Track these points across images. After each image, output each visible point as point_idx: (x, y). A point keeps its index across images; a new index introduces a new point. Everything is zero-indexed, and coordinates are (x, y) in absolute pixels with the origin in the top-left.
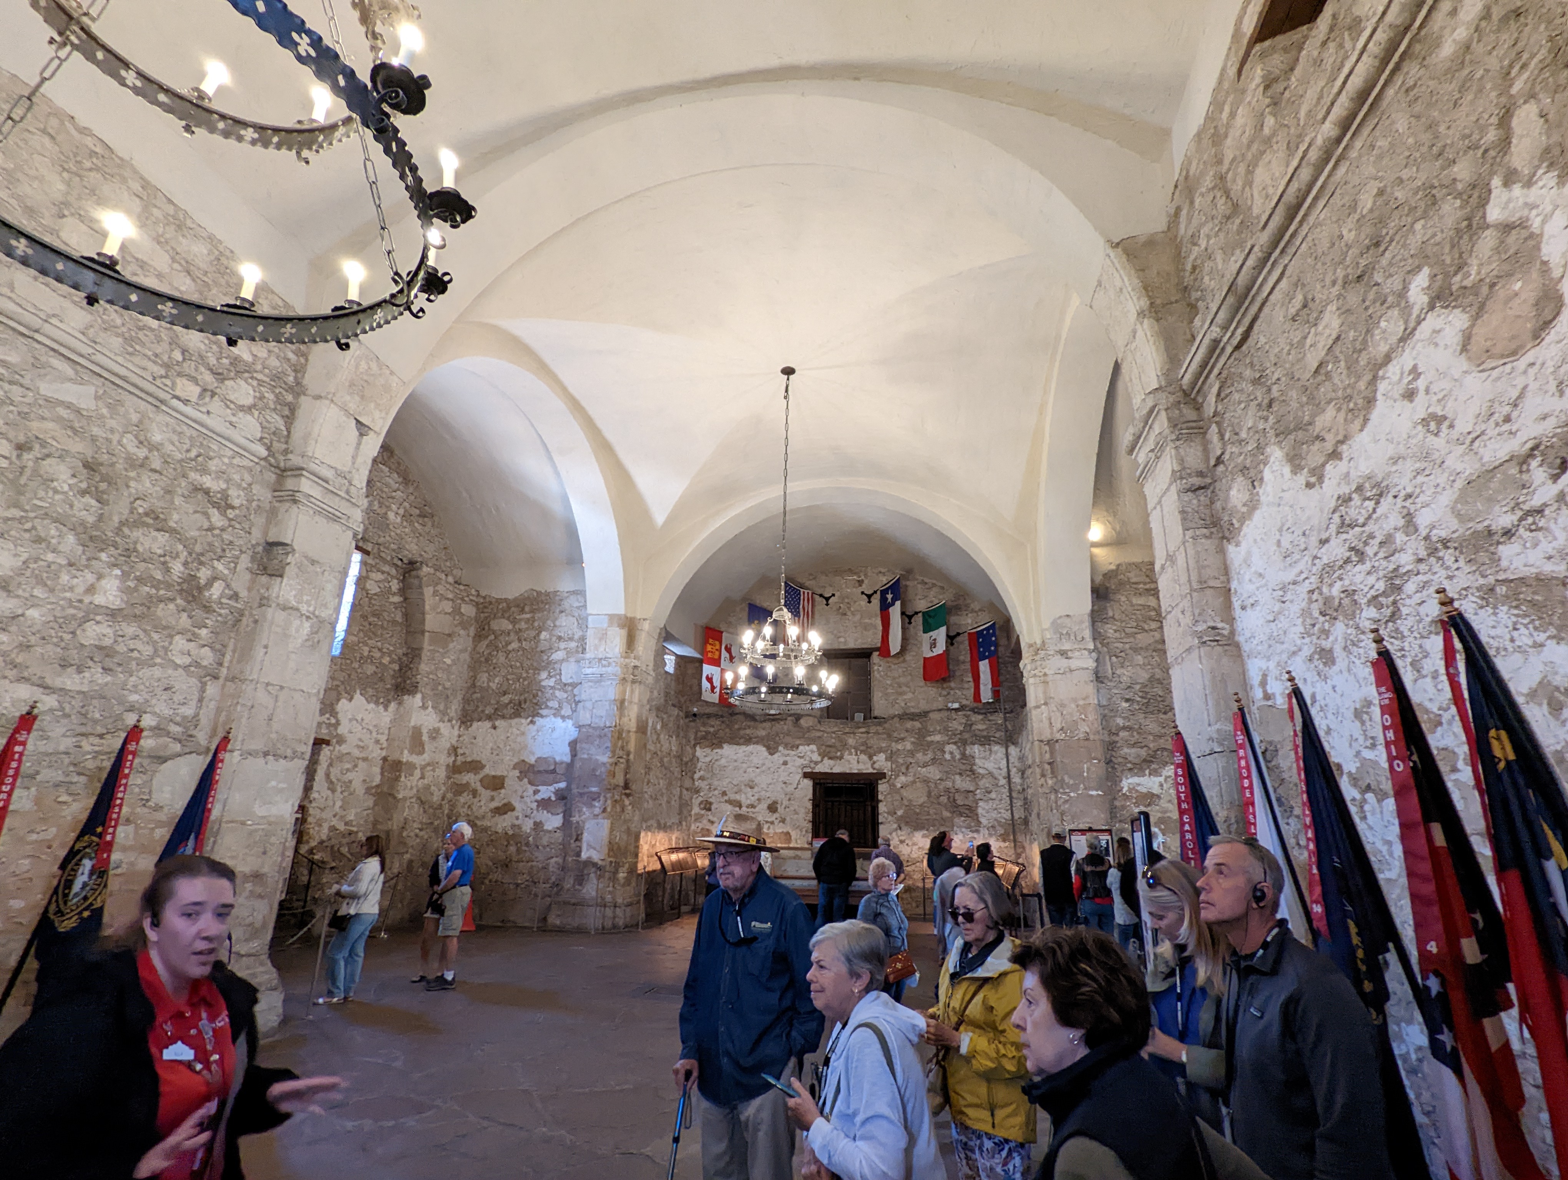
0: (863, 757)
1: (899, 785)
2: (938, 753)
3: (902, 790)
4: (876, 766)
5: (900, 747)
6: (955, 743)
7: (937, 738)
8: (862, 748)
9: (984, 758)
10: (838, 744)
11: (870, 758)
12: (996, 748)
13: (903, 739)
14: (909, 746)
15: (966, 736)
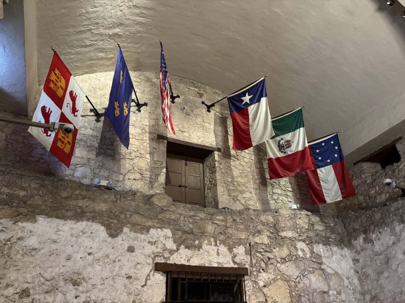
0: (223, 249)
1: (261, 284)
2: (292, 249)
3: (265, 290)
4: (237, 260)
5: (257, 240)
6: (304, 241)
7: (289, 234)
8: (222, 237)
9: (328, 257)
10: (196, 231)
11: (230, 249)
12: (335, 249)
13: (259, 232)
14: (266, 240)
15: (311, 234)
